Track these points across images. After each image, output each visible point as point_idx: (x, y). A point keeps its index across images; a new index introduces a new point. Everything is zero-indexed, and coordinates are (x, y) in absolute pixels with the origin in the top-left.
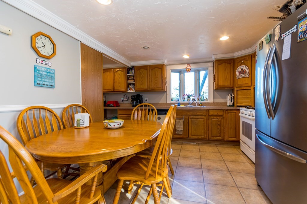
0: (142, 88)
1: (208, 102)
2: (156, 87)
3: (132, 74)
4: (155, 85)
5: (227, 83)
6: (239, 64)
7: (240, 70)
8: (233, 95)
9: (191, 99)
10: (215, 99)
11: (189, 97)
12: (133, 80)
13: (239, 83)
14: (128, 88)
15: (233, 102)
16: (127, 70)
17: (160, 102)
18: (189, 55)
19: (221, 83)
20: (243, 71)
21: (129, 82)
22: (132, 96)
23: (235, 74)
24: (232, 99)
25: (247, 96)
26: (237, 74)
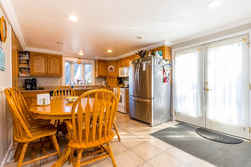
0: (39, 73)
1: (91, 85)
2: (54, 73)
3: (26, 58)
4: (53, 71)
5: (104, 74)
6: (110, 64)
7: (110, 67)
8: (106, 81)
9: (80, 83)
10: (96, 83)
11: (78, 82)
12: (28, 65)
13: (110, 74)
14: (19, 72)
15: (106, 85)
16: (19, 54)
17: (55, 86)
18: (83, 53)
19: (101, 74)
20: (112, 68)
21: (21, 65)
22: (25, 80)
23: (108, 69)
24: (105, 83)
25: (114, 82)
26: (109, 70)
